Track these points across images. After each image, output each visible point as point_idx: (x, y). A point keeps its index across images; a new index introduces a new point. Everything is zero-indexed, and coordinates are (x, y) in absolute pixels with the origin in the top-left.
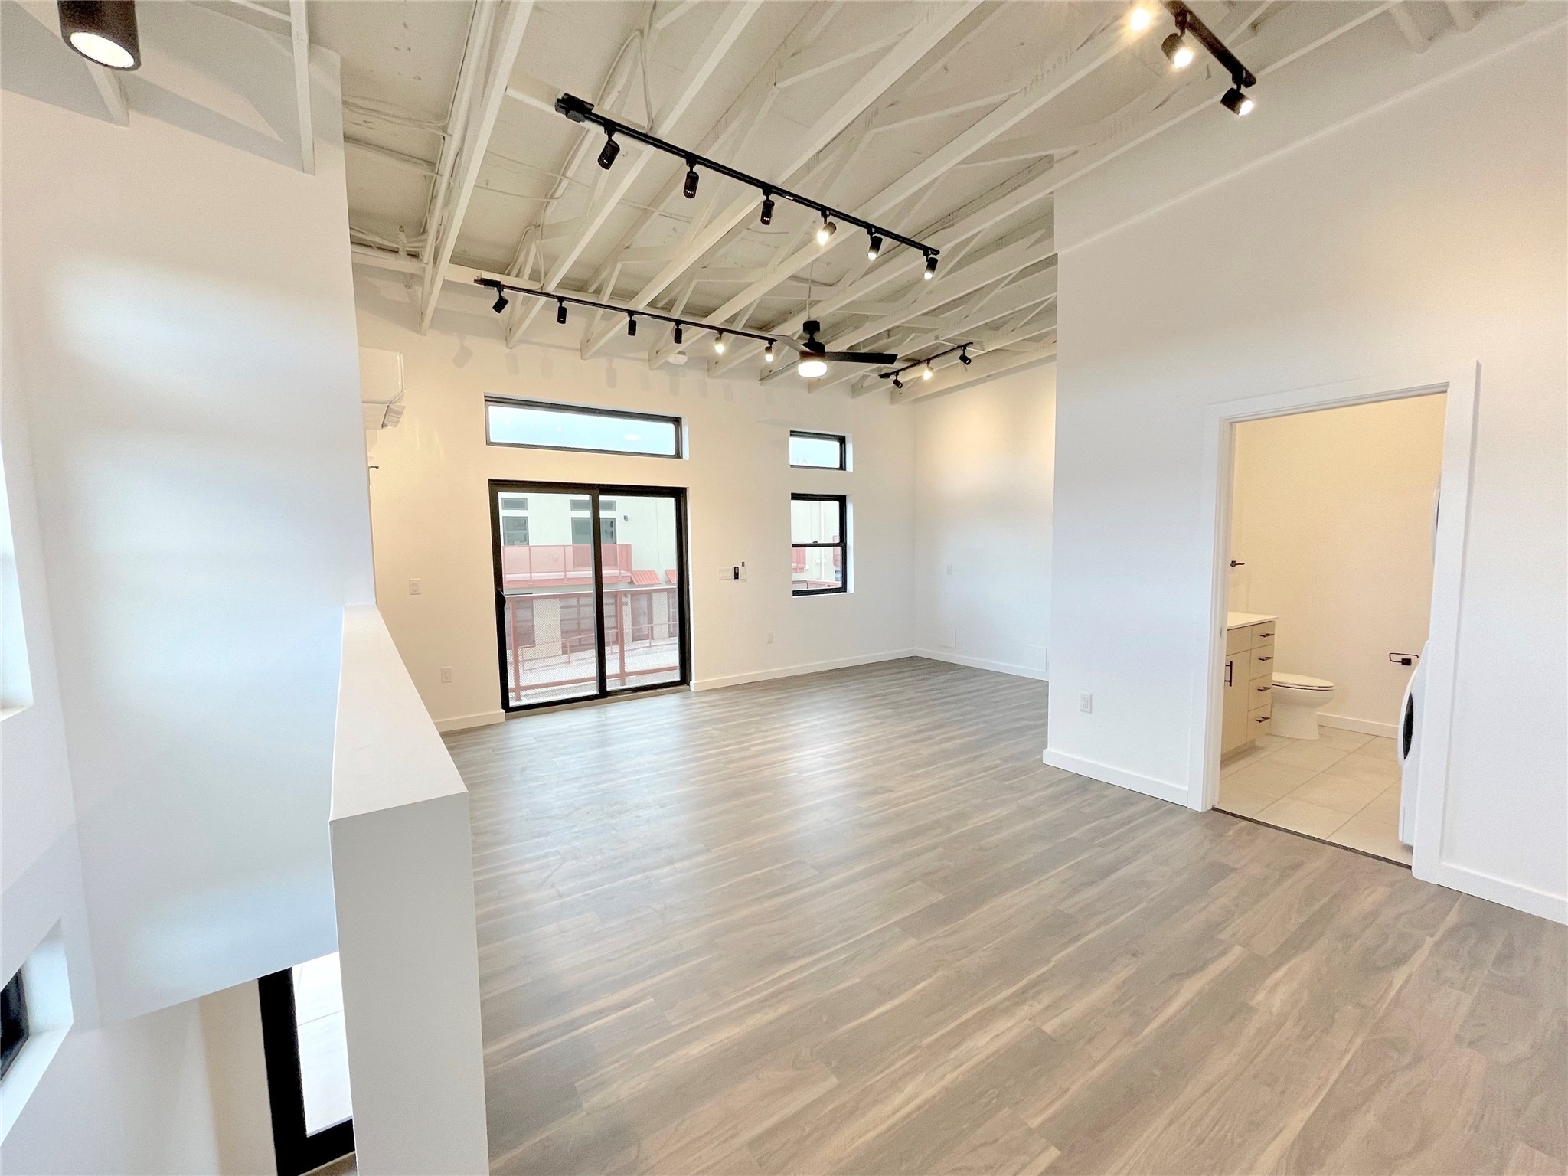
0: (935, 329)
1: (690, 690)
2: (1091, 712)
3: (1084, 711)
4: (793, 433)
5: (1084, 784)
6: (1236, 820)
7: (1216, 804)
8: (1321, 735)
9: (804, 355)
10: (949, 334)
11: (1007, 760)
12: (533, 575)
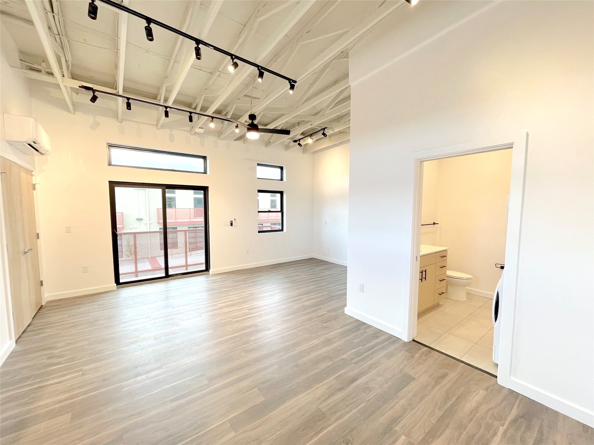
0: (311, 121)
1: (209, 274)
2: (363, 292)
3: (360, 291)
4: (258, 165)
5: (360, 325)
6: (422, 346)
7: (415, 337)
8: (467, 298)
9: (249, 129)
10: (316, 123)
11: (329, 311)
12: (177, 220)
